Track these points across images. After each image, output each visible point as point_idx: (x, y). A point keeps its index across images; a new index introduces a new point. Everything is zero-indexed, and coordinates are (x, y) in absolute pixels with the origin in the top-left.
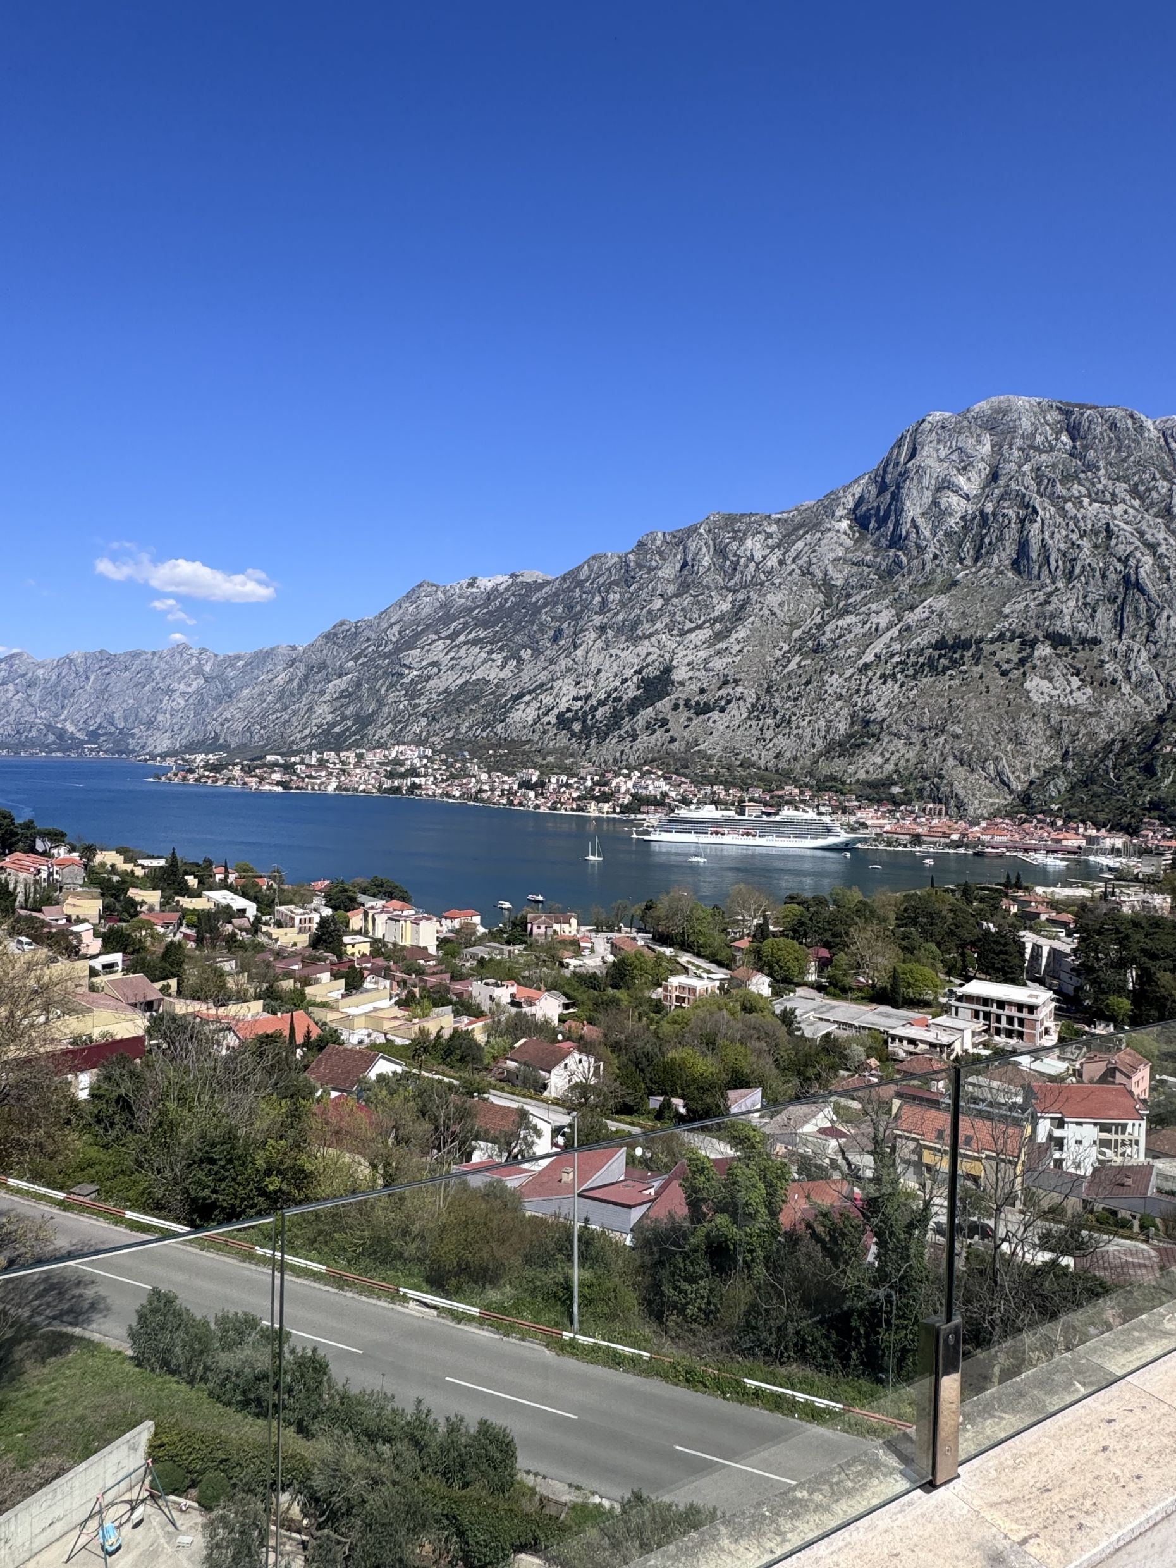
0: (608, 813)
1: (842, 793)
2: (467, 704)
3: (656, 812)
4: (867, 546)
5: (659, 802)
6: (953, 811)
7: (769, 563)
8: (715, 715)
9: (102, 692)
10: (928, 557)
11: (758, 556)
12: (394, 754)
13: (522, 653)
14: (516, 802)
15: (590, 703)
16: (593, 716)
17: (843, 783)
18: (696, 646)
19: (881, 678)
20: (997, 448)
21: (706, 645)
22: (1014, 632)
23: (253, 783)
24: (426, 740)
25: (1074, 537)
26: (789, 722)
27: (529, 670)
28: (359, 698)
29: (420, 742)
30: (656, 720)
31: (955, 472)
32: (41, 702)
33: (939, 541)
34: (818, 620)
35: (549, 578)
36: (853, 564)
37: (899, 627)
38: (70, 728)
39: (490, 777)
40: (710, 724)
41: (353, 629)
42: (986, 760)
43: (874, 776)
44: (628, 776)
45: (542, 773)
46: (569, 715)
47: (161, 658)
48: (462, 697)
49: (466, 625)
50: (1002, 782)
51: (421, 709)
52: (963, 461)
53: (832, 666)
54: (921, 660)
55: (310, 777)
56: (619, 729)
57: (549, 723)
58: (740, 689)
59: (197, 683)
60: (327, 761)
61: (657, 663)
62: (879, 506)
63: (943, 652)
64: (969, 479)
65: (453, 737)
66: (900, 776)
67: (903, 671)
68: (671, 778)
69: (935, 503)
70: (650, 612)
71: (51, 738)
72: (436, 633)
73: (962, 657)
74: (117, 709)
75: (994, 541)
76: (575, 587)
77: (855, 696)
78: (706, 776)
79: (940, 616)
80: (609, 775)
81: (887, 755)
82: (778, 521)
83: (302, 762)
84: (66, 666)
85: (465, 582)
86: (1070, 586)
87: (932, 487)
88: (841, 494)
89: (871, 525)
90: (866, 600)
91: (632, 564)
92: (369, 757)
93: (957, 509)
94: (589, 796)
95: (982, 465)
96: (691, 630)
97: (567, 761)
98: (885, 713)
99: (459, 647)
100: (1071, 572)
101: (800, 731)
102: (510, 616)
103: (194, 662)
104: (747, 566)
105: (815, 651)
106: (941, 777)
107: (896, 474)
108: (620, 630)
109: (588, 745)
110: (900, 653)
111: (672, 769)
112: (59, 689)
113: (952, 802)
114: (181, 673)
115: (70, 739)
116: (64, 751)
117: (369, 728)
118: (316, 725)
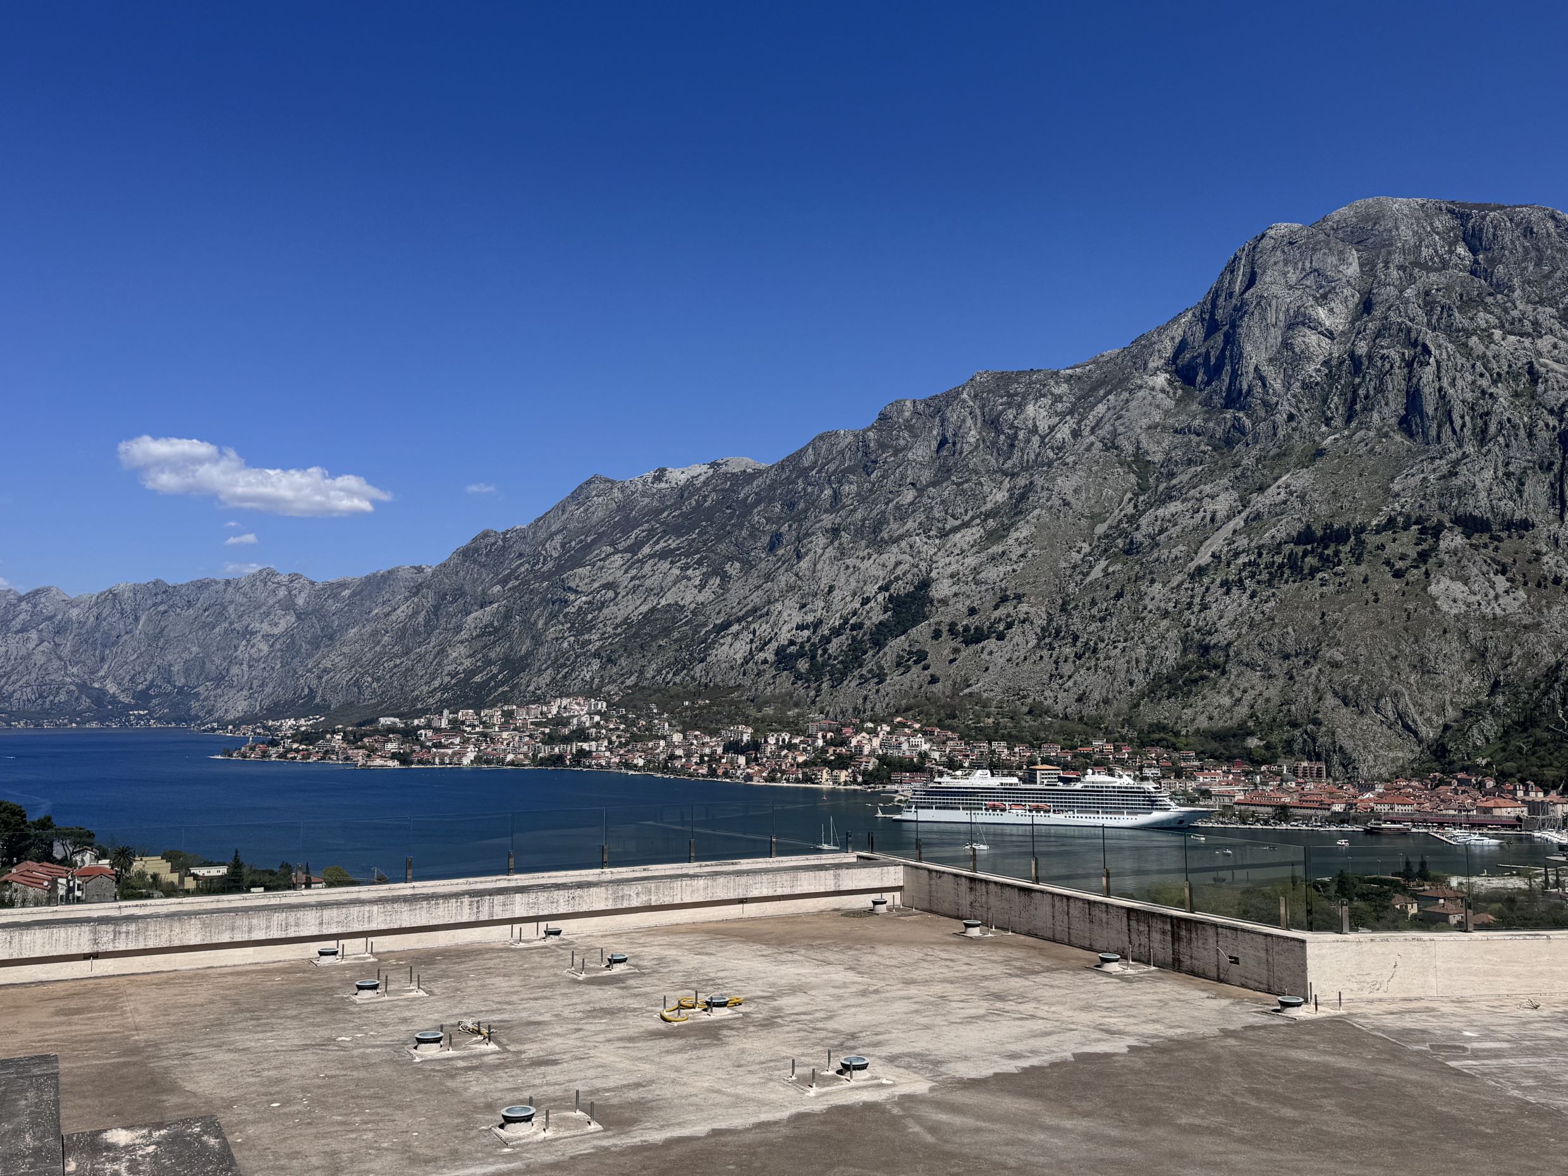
0: (846, 783)
1: (1176, 749)
2: (654, 638)
3: (912, 780)
4: (1195, 407)
5: (918, 767)
6: (1338, 771)
7: (1059, 436)
8: (991, 644)
9: (156, 638)
10: (1280, 418)
11: (1043, 426)
12: (554, 711)
13: (727, 567)
14: (720, 772)
15: (819, 632)
16: (825, 651)
17: (1177, 734)
18: (963, 552)
19: (1221, 586)
20: (1370, 268)
21: (974, 549)
22: (1408, 517)
23: (359, 757)
24: (599, 689)
25: (1484, 383)
26: (1095, 651)
27: (737, 591)
28: (509, 635)
29: (591, 693)
30: (910, 653)
31: (1311, 302)
32: (73, 653)
33: (1294, 396)
34: (1130, 510)
35: (763, 465)
36: (1176, 431)
37: (1244, 515)
38: (112, 688)
39: (685, 738)
40: (985, 656)
41: (500, 542)
42: (1381, 696)
43: (1221, 724)
44: (874, 732)
45: (756, 731)
46: (793, 649)
47: (238, 588)
48: (648, 629)
49: (651, 532)
50: (1406, 726)
51: (592, 648)
52: (1321, 287)
53: (1151, 572)
54: (1278, 559)
55: (438, 745)
56: (860, 666)
57: (765, 661)
58: (1024, 608)
59: (286, 622)
60: (463, 723)
61: (909, 576)
62: (1208, 353)
63: (1309, 547)
64: (1331, 310)
65: (636, 685)
66: (1258, 723)
67: (1252, 576)
68: (933, 732)
69: (1286, 345)
70: (898, 507)
71: (85, 702)
72: (612, 544)
73: (1337, 553)
74: (176, 659)
75: (1372, 392)
76: (798, 477)
77: (1187, 613)
78: (981, 729)
79: (1302, 498)
80: (848, 731)
81: (1238, 694)
82: (1068, 379)
83: (428, 726)
84: (109, 604)
85: (649, 475)
86: (1484, 451)
87: (1282, 324)
88: (1155, 338)
89: (1199, 379)
90: (1196, 480)
91: (872, 445)
92: (521, 716)
93: (1319, 351)
94: (819, 761)
95: (1347, 292)
96: (955, 530)
97: (789, 713)
98: (1230, 634)
99: (642, 562)
100: (1484, 431)
101: (1111, 663)
102: (710, 519)
103: (282, 593)
104: (1028, 441)
105: (1127, 552)
106: (1317, 723)
107: (1230, 309)
108: (859, 532)
109: (818, 690)
110: (1247, 551)
111: (934, 720)
112: (97, 635)
113: (1336, 758)
114: (264, 608)
115: (110, 703)
116: (101, 720)
117: (522, 675)
118: (449, 674)
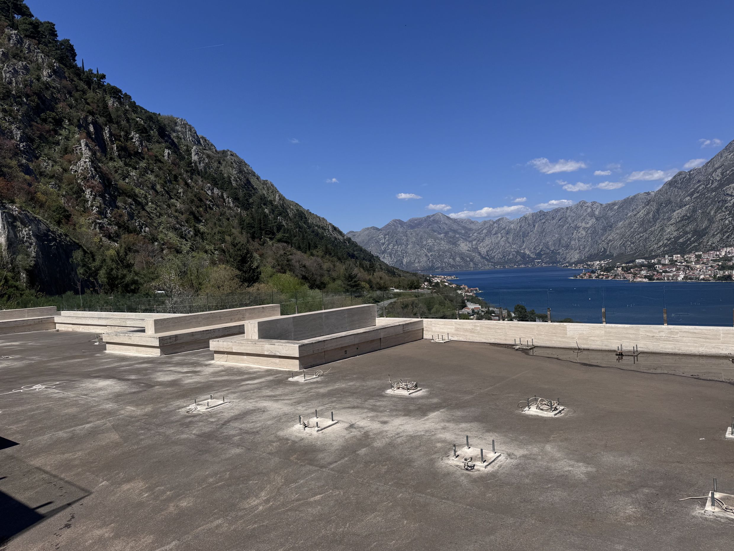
9: (542, 232)
12: (723, 254)
28: (695, 219)
32: (513, 240)
38: (528, 252)
47: (571, 210)
55: (666, 272)
59: (592, 221)
60: (676, 261)
71: (519, 258)
74: (550, 240)
83: (659, 263)
84: (524, 221)
92: (705, 257)
103: (589, 210)
112: (521, 233)
114: (583, 217)
115: (527, 258)
116: (525, 264)
117: (704, 237)
118: (666, 239)
